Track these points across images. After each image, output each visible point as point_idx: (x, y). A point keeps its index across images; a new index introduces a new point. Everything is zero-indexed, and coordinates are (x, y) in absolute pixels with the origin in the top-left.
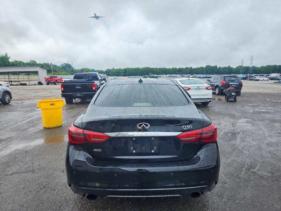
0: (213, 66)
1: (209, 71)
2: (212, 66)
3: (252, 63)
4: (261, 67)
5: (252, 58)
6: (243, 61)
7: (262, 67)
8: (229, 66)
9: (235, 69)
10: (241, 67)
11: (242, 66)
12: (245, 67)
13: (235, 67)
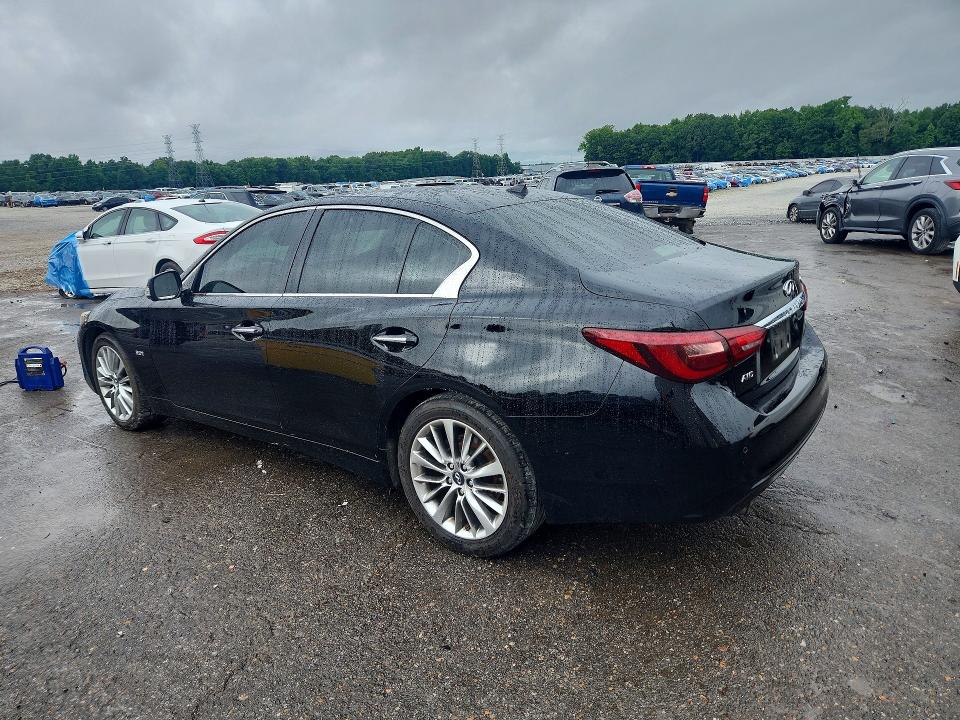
0: (63, 159)
1: (50, 178)
2: (56, 156)
3: (199, 150)
4: (228, 164)
5: (196, 132)
6: (168, 143)
7: (232, 164)
8: (125, 160)
9: (147, 169)
10: (167, 161)
11: (171, 159)
12: (181, 162)
13: (147, 164)
